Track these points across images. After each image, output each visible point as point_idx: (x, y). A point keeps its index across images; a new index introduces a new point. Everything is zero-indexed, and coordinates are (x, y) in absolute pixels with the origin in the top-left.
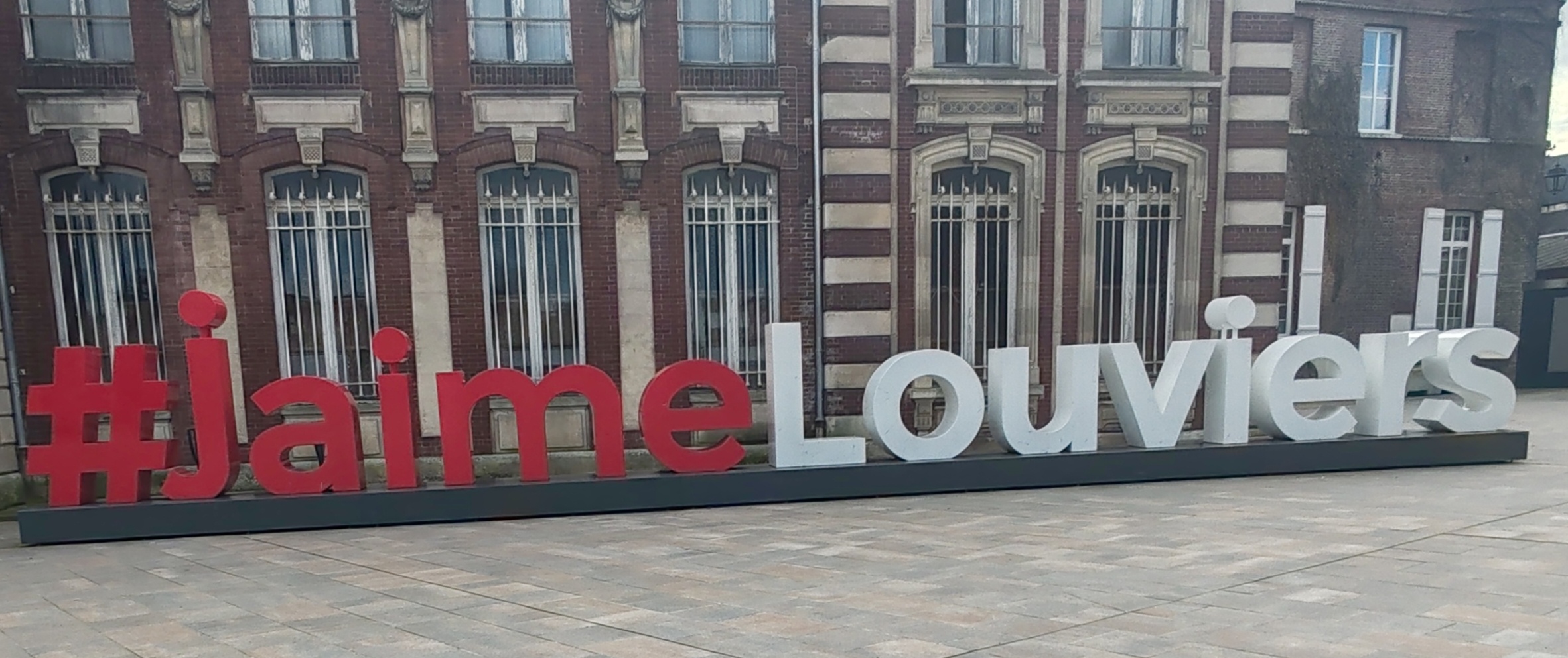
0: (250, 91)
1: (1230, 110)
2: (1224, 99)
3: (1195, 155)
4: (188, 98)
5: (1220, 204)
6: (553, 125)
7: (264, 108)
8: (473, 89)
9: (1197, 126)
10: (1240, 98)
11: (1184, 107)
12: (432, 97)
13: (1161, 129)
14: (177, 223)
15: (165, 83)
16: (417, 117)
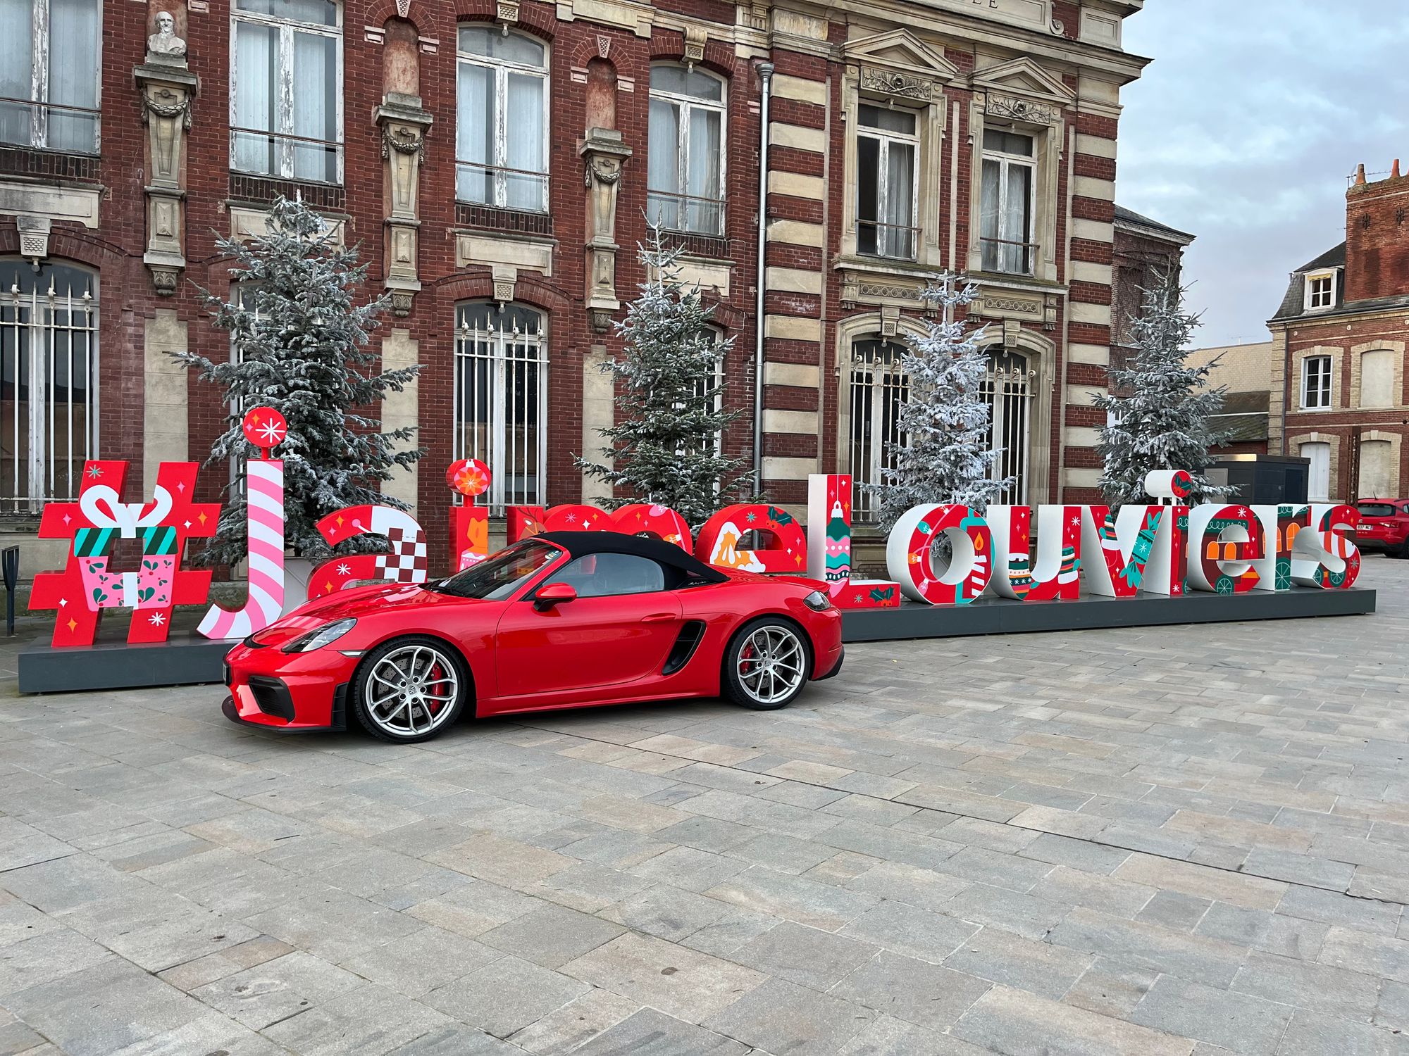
0: (228, 200)
1: (1070, 313)
2: (1066, 304)
3: (1046, 346)
4: (158, 199)
5: (1063, 386)
6: (531, 268)
7: (240, 218)
8: (458, 226)
9: (1048, 323)
10: (1077, 304)
11: (1039, 307)
12: (418, 229)
13: (1024, 323)
14: (130, 325)
15: (131, 180)
16: (403, 247)
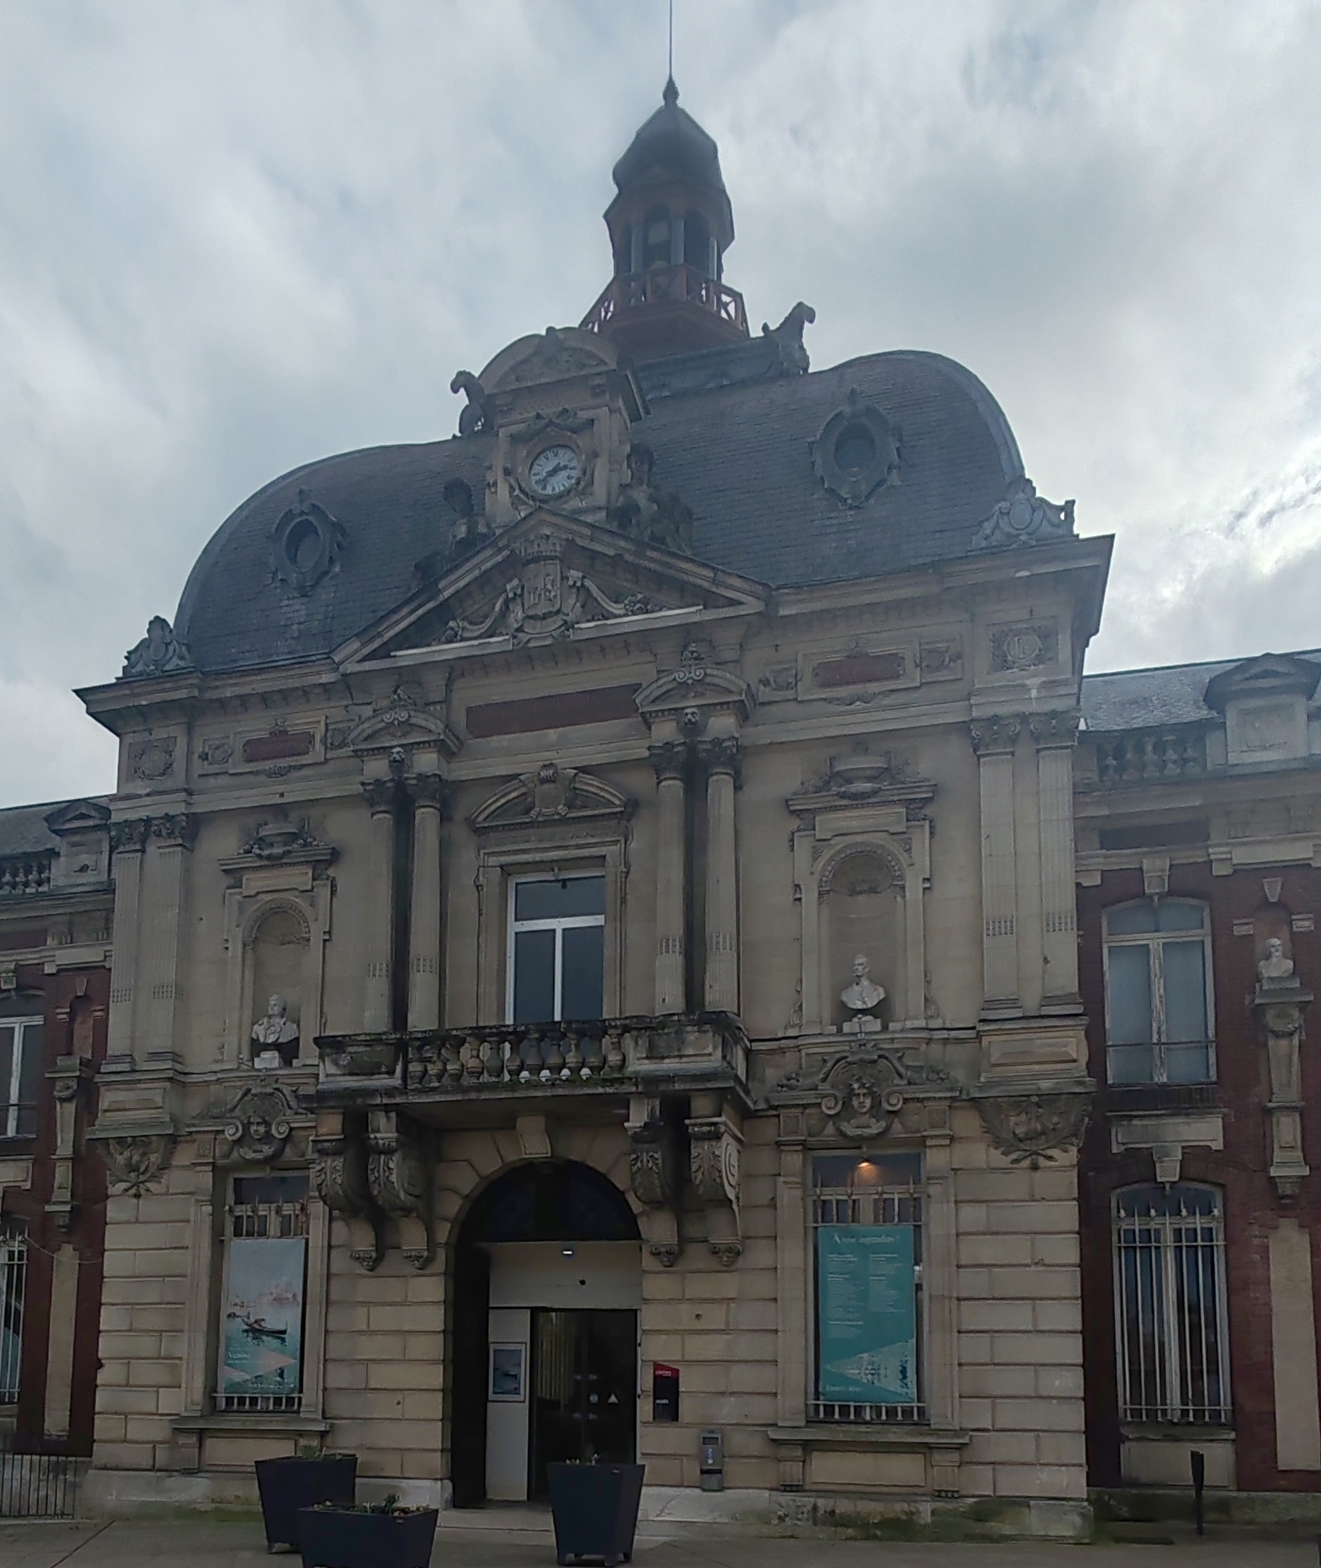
4: (1280, 1114)
14: (1256, 1236)
15: (1250, 1100)
